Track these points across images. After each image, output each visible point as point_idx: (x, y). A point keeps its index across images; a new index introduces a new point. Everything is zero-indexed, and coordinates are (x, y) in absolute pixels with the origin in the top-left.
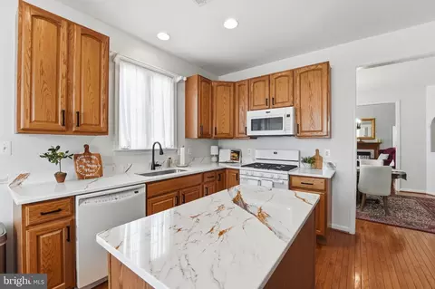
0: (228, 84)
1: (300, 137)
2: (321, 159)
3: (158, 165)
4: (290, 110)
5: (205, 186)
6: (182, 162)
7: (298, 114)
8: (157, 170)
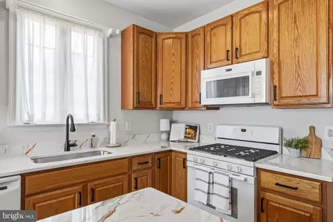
0: (177, 36)
1: (278, 106)
2: (320, 143)
3: (74, 145)
4: (262, 65)
5: (133, 176)
6: (113, 141)
7: (275, 69)
8: (73, 151)
